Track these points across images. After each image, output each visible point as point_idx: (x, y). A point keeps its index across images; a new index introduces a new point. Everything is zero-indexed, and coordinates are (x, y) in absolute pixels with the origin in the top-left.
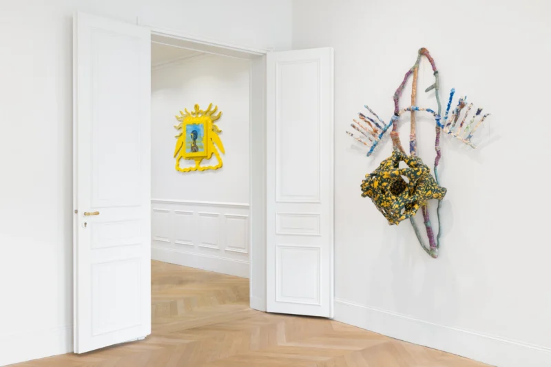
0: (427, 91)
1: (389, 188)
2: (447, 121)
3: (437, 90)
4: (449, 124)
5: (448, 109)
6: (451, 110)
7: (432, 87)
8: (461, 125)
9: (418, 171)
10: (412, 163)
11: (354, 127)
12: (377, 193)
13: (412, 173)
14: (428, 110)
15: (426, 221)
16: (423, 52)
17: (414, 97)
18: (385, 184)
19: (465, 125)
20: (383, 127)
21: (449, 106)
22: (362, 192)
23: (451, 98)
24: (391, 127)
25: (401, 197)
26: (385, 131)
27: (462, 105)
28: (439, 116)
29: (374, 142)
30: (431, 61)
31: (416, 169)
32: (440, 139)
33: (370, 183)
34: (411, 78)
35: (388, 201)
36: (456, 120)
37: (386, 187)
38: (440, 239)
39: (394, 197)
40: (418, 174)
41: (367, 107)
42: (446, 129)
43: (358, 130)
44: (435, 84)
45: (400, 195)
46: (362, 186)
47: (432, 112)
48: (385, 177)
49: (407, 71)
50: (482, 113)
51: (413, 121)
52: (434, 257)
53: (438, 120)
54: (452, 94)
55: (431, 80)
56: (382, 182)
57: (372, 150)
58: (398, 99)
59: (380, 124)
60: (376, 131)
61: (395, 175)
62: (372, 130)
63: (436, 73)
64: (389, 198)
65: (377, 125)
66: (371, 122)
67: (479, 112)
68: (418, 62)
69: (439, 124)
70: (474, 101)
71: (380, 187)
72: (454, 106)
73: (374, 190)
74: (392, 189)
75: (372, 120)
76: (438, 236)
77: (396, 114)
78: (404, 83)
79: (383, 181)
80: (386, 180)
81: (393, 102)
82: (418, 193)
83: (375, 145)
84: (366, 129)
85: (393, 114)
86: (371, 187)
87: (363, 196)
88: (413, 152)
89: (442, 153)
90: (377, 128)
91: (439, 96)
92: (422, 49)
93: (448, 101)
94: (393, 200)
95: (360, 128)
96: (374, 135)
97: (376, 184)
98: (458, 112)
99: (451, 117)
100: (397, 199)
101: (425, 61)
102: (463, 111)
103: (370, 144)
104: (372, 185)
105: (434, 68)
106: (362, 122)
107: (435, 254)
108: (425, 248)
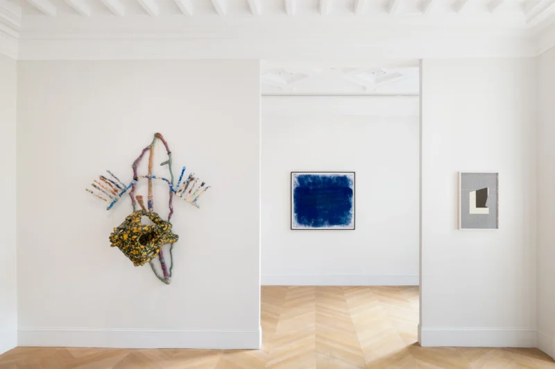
0: (162, 164)
1: (138, 240)
2: (179, 189)
3: (170, 165)
4: (180, 191)
5: (180, 180)
6: (182, 181)
7: (166, 163)
8: (190, 192)
9: (164, 227)
10: (156, 220)
11: (95, 186)
12: (126, 244)
13: (159, 228)
14: (163, 179)
15: (161, 258)
16: (158, 136)
17: (150, 168)
18: (135, 237)
19: (192, 192)
20: (123, 187)
21: (181, 178)
22: (111, 243)
23: (183, 173)
24: (130, 189)
25: (149, 246)
26: (124, 191)
27: (191, 179)
28: (172, 183)
29: (114, 199)
30: (165, 143)
31: (163, 225)
32: (173, 200)
33: (119, 236)
34: (147, 154)
35: (138, 250)
36: (186, 188)
37: (136, 238)
38: (172, 271)
39: (142, 247)
40: (164, 229)
41: (109, 172)
42: (179, 194)
43: (99, 189)
44: (169, 161)
45: (148, 244)
46: (110, 238)
47: (167, 181)
48: (134, 232)
49: (145, 147)
50: (205, 186)
51: (150, 186)
52: (167, 283)
53: (171, 187)
54: (183, 171)
55: (165, 158)
56: (132, 236)
57: (111, 205)
58: (136, 168)
59: (121, 185)
60: (116, 191)
61: (145, 231)
62: (113, 190)
63: (169, 153)
64: (138, 248)
65: (117, 186)
66: (112, 184)
67: (203, 184)
68: (153, 143)
69: (172, 190)
70: (200, 176)
71: (130, 239)
72: (185, 178)
73: (123, 242)
74: (140, 240)
75: (113, 182)
76: (171, 268)
77: (136, 179)
78: (141, 156)
79: (132, 233)
80: (136, 234)
81: (132, 170)
82: (160, 241)
83: (115, 202)
84: (106, 189)
85: (132, 179)
86: (120, 239)
87: (112, 246)
88: (151, 209)
89: (174, 210)
90: (117, 189)
91: (172, 170)
92: (158, 134)
93: (180, 174)
94: (142, 249)
95: (101, 187)
96: (114, 194)
97: (126, 237)
98: (188, 183)
99: (182, 186)
100: (145, 248)
101: (159, 142)
102: (191, 183)
103: (110, 201)
104: (121, 237)
105: (168, 149)
106: (103, 183)
107: (168, 281)
108: (160, 278)
